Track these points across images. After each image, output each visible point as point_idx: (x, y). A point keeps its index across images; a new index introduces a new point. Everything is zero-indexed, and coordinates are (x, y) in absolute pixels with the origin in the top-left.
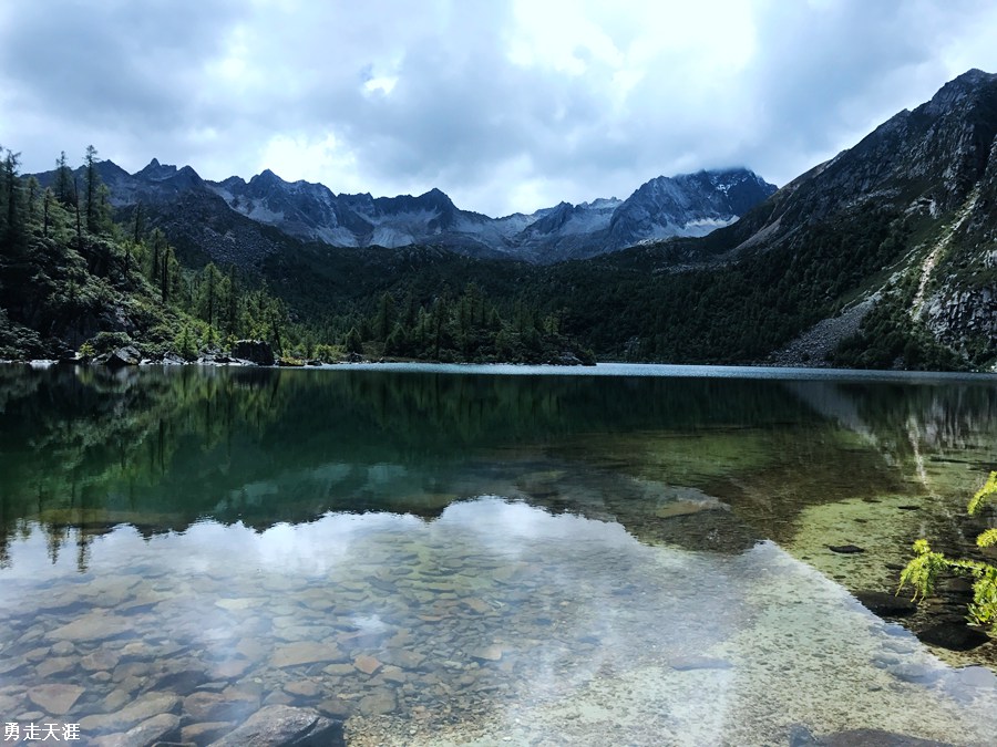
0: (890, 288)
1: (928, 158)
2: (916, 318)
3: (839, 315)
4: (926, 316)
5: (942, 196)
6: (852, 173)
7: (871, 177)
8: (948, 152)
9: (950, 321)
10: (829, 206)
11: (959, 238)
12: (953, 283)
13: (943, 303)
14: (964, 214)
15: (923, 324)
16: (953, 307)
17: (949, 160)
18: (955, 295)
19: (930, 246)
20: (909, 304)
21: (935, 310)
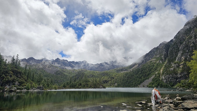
0: (156, 74)
1: (159, 54)
2: (161, 79)
3: (148, 79)
4: (162, 79)
5: (162, 60)
6: (148, 57)
7: (151, 57)
8: (162, 53)
9: (166, 80)
10: (145, 62)
11: (165, 66)
12: (166, 73)
13: (164, 77)
14: (166, 63)
15: (162, 80)
16: (166, 77)
17: (162, 55)
18: (166, 75)
19: (161, 67)
20: (159, 77)
21: (163, 78)
